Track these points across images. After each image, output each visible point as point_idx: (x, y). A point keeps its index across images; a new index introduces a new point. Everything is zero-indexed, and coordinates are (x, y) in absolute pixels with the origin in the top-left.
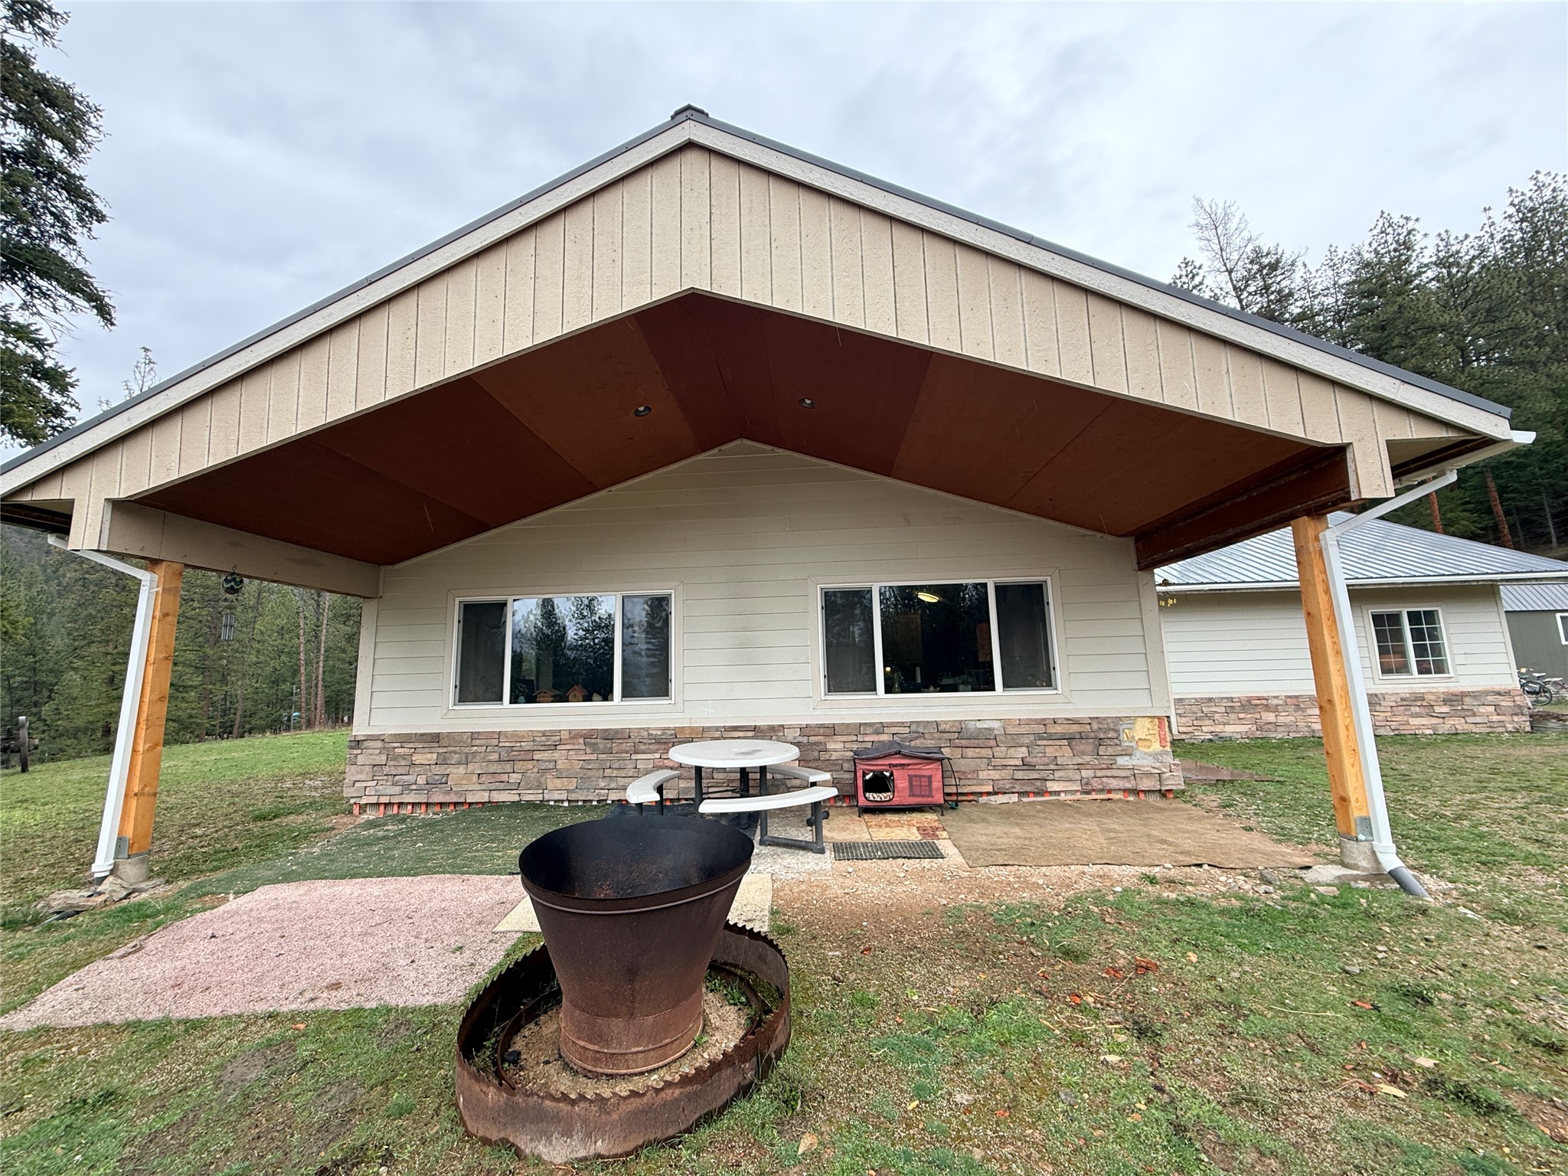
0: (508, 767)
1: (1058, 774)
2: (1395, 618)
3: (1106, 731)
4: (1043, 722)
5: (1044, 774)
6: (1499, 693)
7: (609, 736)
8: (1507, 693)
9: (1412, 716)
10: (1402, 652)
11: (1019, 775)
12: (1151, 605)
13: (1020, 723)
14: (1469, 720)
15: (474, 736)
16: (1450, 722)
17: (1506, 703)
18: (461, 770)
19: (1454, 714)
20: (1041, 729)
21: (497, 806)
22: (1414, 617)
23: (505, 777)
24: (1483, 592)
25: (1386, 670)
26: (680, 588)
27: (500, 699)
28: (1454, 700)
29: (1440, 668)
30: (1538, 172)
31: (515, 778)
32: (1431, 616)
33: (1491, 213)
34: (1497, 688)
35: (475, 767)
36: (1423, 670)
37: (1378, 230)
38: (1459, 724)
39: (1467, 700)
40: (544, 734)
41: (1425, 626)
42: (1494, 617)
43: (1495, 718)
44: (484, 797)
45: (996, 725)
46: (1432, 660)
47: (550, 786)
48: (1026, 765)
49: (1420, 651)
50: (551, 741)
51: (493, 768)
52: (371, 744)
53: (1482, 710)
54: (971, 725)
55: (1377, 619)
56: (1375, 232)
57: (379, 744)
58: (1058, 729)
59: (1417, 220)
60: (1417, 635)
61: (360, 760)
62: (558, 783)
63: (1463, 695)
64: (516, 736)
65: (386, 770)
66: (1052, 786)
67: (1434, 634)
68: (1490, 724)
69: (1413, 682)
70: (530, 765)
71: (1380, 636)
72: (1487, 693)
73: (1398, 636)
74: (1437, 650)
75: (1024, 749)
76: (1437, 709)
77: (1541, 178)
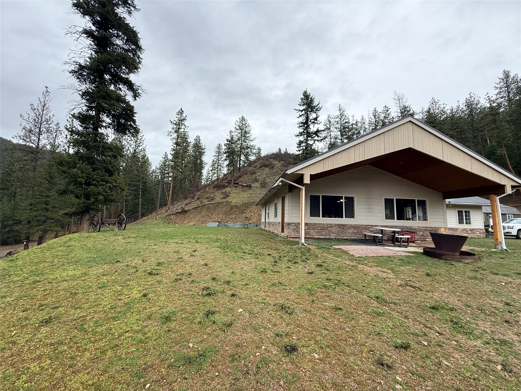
0: (322, 231)
1: (428, 237)
2: (462, 212)
3: (437, 230)
4: (425, 227)
5: (426, 237)
6: (480, 229)
7: (343, 225)
8: (482, 229)
9: (464, 233)
10: (462, 219)
11: (421, 237)
12: (445, 206)
13: (422, 227)
14: (475, 235)
15: (315, 224)
16: (471, 235)
17: (481, 231)
18: (312, 231)
19: (472, 233)
20: (425, 229)
21: (321, 239)
22: (466, 212)
23: (322, 233)
24: (478, 207)
25: (459, 223)
26: (357, 195)
27: (319, 216)
28: (472, 230)
29: (470, 223)
30: (471, 93)
31: (324, 233)
32: (469, 212)
33: (459, 103)
34: (480, 228)
35: (316, 230)
36: (466, 223)
37: (431, 103)
38: (473, 236)
39: (474, 230)
40: (330, 224)
42: (480, 213)
43: (479, 235)
44: (318, 237)
45: (417, 227)
46: (468, 222)
47: (331, 235)
48: (423, 235)
49: (466, 219)
50: (331, 226)
51: (319, 231)
52: (292, 224)
53: (477, 233)
54: (412, 227)
55: (459, 212)
56: (430, 103)
57: (294, 225)
58: (428, 229)
59: (446, 105)
60: (466, 216)
61: (290, 228)
62: (333, 235)
63: (474, 229)
64: (324, 224)
65: (296, 230)
66: (427, 240)
67: (469, 216)
68: (478, 236)
69: (465, 226)
70: (327, 230)
71: (459, 215)
72: (478, 229)
73: (462, 216)
74: (469, 219)
75: (422, 232)
76: (469, 232)
77: (472, 94)
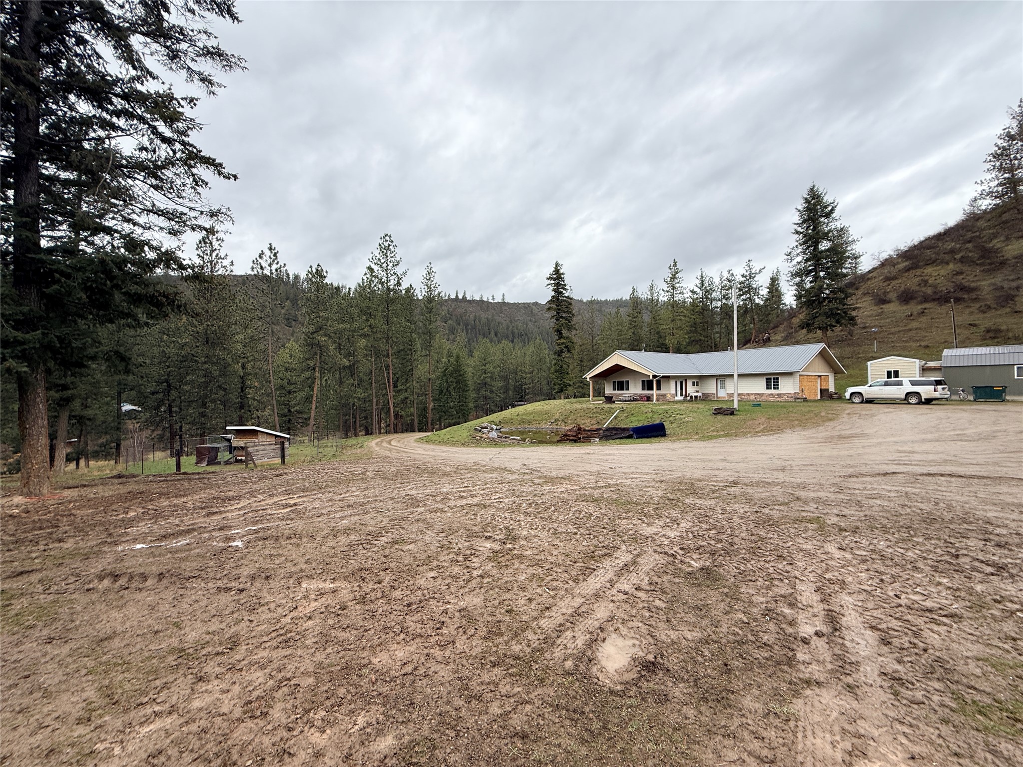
2: (770, 379)
9: (771, 398)
10: (770, 385)
14: (782, 398)
19: (779, 397)
22: (774, 379)
25: (767, 389)
28: (779, 395)
29: (778, 388)
32: (778, 379)
36: (774, 388)
38: (779, 399)
41: (776, 381)
43: (788, 398)
46: (776, 387)
49: (774, 385)
53: (784, 397)
55: (767, 379)
60: (774, 382)
63: (781, 394)
67: (778, 382)
68: (786, 400)
69: (772, 391)
71: (767, 382)
72: (787, 393)
74: (778, 385)
76: (776, 396)
